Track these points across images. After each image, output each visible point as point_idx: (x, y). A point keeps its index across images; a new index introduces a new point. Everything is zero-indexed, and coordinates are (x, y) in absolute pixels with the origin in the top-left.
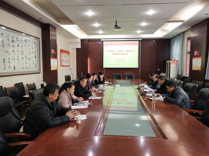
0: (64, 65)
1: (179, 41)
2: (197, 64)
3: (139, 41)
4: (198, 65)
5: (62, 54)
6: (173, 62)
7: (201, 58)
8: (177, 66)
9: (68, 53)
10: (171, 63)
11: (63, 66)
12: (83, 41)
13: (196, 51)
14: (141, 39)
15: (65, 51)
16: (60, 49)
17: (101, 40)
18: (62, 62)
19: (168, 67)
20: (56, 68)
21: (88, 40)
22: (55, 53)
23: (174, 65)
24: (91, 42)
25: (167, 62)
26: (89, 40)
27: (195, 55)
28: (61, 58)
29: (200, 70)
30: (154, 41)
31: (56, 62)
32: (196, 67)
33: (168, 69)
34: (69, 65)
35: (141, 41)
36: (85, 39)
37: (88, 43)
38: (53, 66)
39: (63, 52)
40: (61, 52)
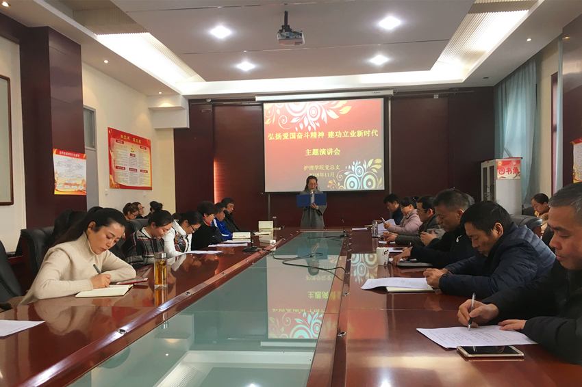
0: (126, 182)
1: (524, 89)
3: (386, 98)
5: (117, 145)
6: (505, 163)
8: (518, 178)
9: (144, 143)
10: (496, 168)
11: (123, 187)
12: (195, 103)
14: (391, 93)
15: (132, 136)
16: (109, 129)
17: (255, 99)
18: (121, 171)
19: (488, 185)
21: (213, 100)
23: (506, 175)
25: (484, 165)
28: (113, 157)
30: (436, 97)
31: (80, 167)
33: (488, 190)
34: (149, 186)
35: (392, 98)
36: (203, 98)
37: (213, 110)
38: (67, 182)
39: (122, 139)
40: (112, 139)
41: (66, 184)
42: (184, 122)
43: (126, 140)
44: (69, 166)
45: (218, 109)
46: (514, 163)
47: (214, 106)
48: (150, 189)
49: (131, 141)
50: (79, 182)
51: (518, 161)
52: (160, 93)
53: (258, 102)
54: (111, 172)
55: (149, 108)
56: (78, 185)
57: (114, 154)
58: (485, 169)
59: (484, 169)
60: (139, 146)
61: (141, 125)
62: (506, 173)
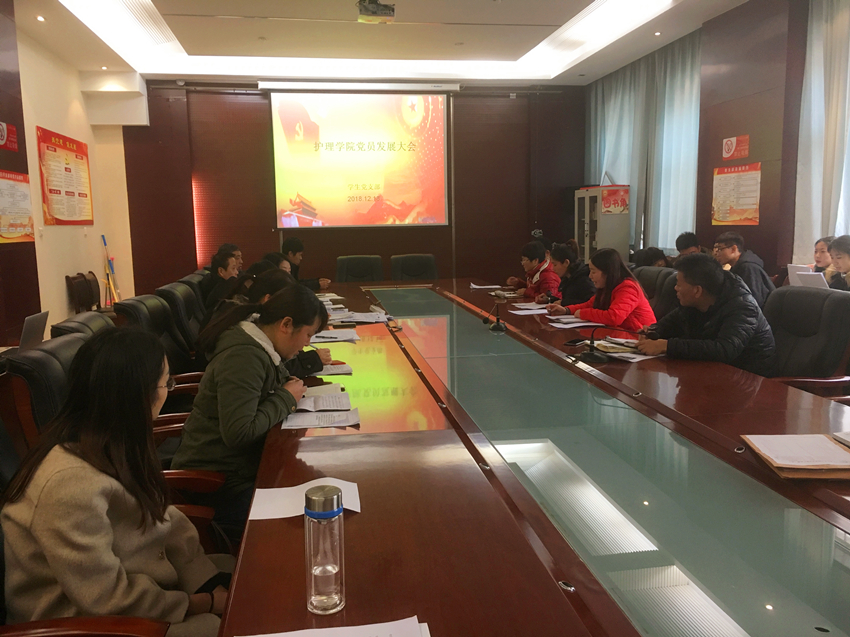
0: (63, 214)
2: (738, 198)
3: (449, 94)
4: (741, 201)
5: (49, 153)
7: (761, 169)
8: (626, 212)
9: (79, 150)
11: (59, 222)
12: (156, 86)
13: (734, 140)
14: (456, 87)
15: (66, 139)
16: (38, 128)
17: (256, 86)
18: (54, 197)
20: (28, 230)
21: (187, 84)
22: (16, 146)
23: (612, 208)
24: (202, 96)
25: (579, 194)
26: (194, 85)
27: (725, 155)
28: (45, 175)
29: (756, 222)
30: (513, 97)
31: (25, 196)
32: (732, 211)
33: (587, 227)
34: (90, 218)
35: (456, 95)
36: (174, 78)
37: (187, 98)
38: (12, 222)
39: (54, 144)
40: (42, 144)
41: (12, 225)
42: (141, 117)
43: (59, 146)
44: (12, 195)
45: (193, 97)
46: (622, 193)
47: (188, 92)
48: (90, 223)
49: (64, 147)
50: (26, 221)
51: (627, 189)
52: (104, 68)
53: (261, 90)
54: (45, 199)
55: (83, 93)
56: (24, 226)
57: (46, 169)
58: (582, 200)
59: (579, 199)
60: (74, 155)
61: (75, 121)
62: (613, 206)
